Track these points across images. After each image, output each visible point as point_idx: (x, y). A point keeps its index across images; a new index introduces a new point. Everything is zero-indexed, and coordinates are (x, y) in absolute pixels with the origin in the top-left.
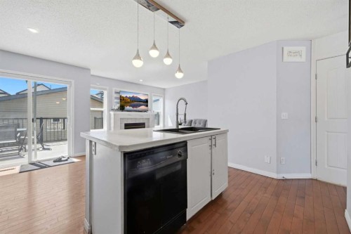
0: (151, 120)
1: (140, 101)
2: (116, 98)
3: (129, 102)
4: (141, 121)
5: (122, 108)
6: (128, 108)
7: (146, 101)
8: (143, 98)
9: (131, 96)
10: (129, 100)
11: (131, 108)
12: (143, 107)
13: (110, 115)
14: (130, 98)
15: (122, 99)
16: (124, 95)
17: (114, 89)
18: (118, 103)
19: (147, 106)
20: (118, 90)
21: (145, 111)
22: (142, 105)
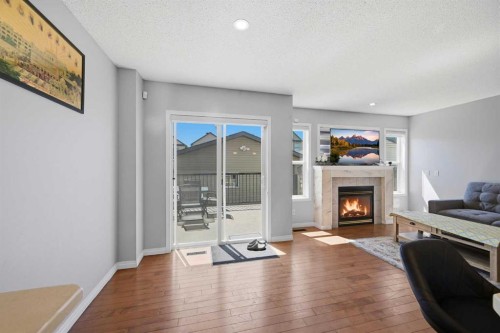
0: (386, 180)
1: (367, 144)
2: (323, 142)
3: (346, 148)
4: (367, 184)
5: (334, 160)
6: (344, 158)
7: (376, 145)
8: (371, 138)
9: (351, 136)
10: (346, 144)
11: (350, 158)
12: (371, 156)
13: (313, 171)
14: (348, 139)
15: (334, 142)
16: (337, 135)
17: (319, 127)
18: (326, 151)
19: (378, 153)
20: (327, 127)
21: (374, 163)
22: (370, 152)
